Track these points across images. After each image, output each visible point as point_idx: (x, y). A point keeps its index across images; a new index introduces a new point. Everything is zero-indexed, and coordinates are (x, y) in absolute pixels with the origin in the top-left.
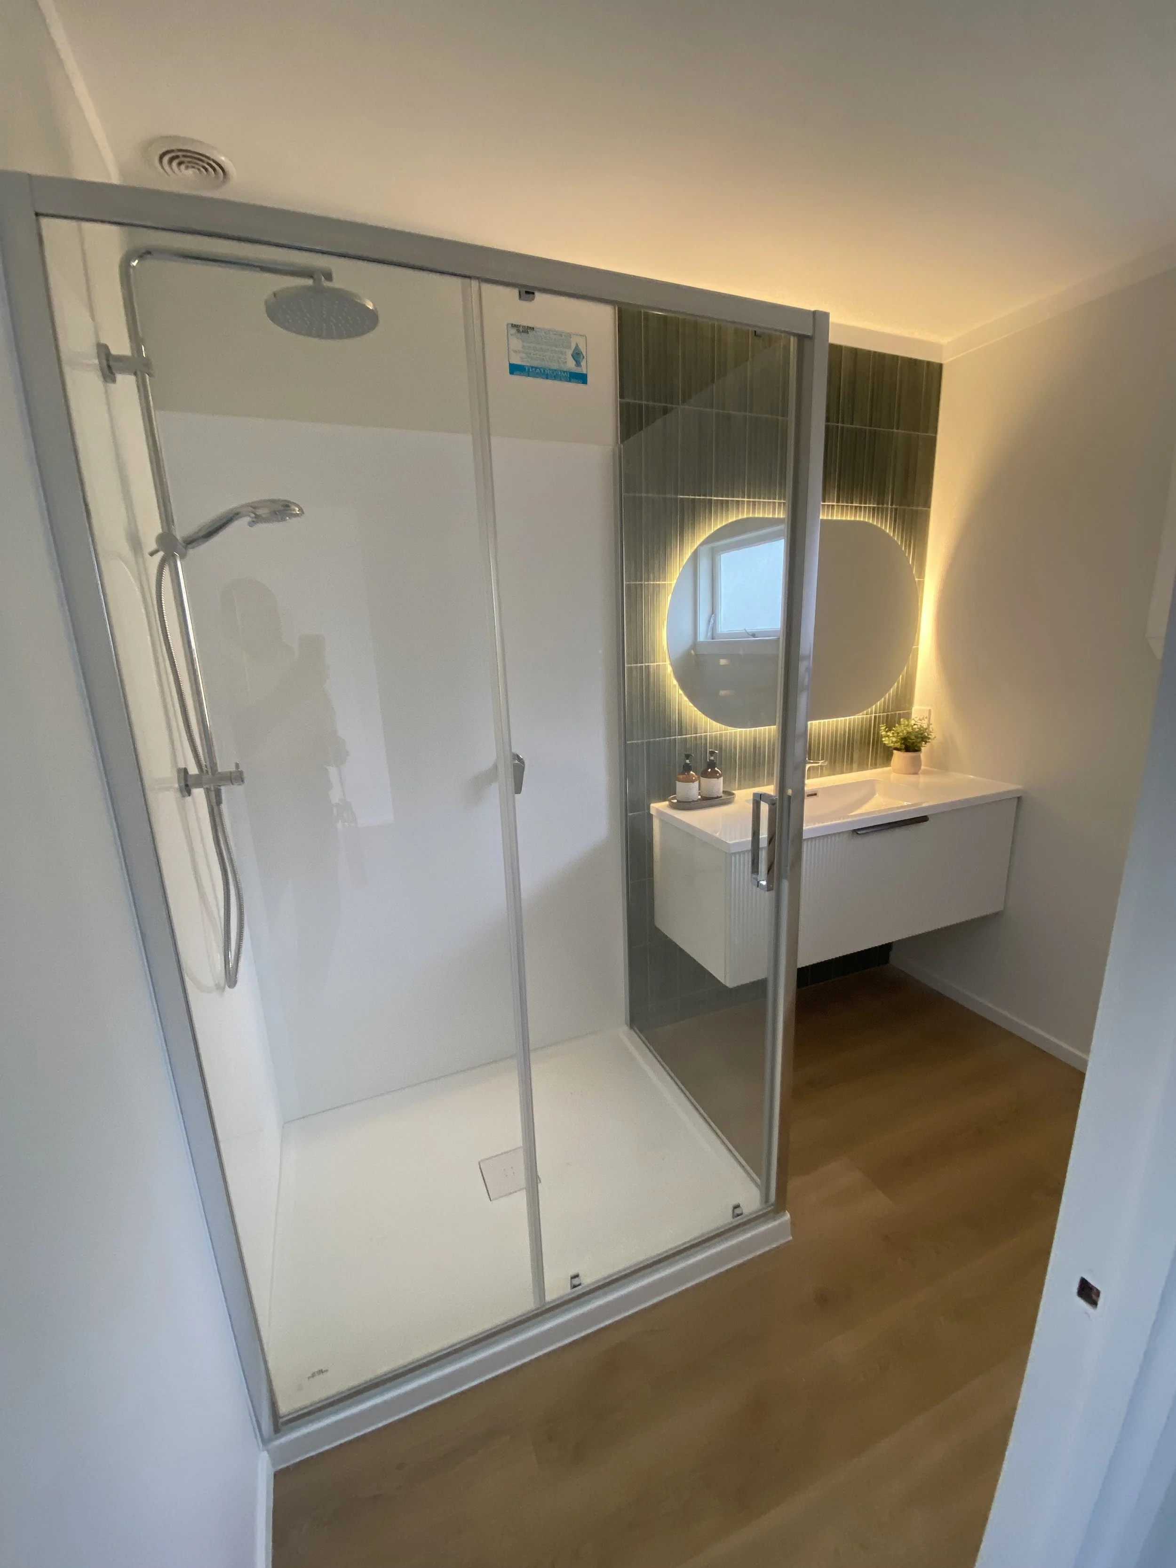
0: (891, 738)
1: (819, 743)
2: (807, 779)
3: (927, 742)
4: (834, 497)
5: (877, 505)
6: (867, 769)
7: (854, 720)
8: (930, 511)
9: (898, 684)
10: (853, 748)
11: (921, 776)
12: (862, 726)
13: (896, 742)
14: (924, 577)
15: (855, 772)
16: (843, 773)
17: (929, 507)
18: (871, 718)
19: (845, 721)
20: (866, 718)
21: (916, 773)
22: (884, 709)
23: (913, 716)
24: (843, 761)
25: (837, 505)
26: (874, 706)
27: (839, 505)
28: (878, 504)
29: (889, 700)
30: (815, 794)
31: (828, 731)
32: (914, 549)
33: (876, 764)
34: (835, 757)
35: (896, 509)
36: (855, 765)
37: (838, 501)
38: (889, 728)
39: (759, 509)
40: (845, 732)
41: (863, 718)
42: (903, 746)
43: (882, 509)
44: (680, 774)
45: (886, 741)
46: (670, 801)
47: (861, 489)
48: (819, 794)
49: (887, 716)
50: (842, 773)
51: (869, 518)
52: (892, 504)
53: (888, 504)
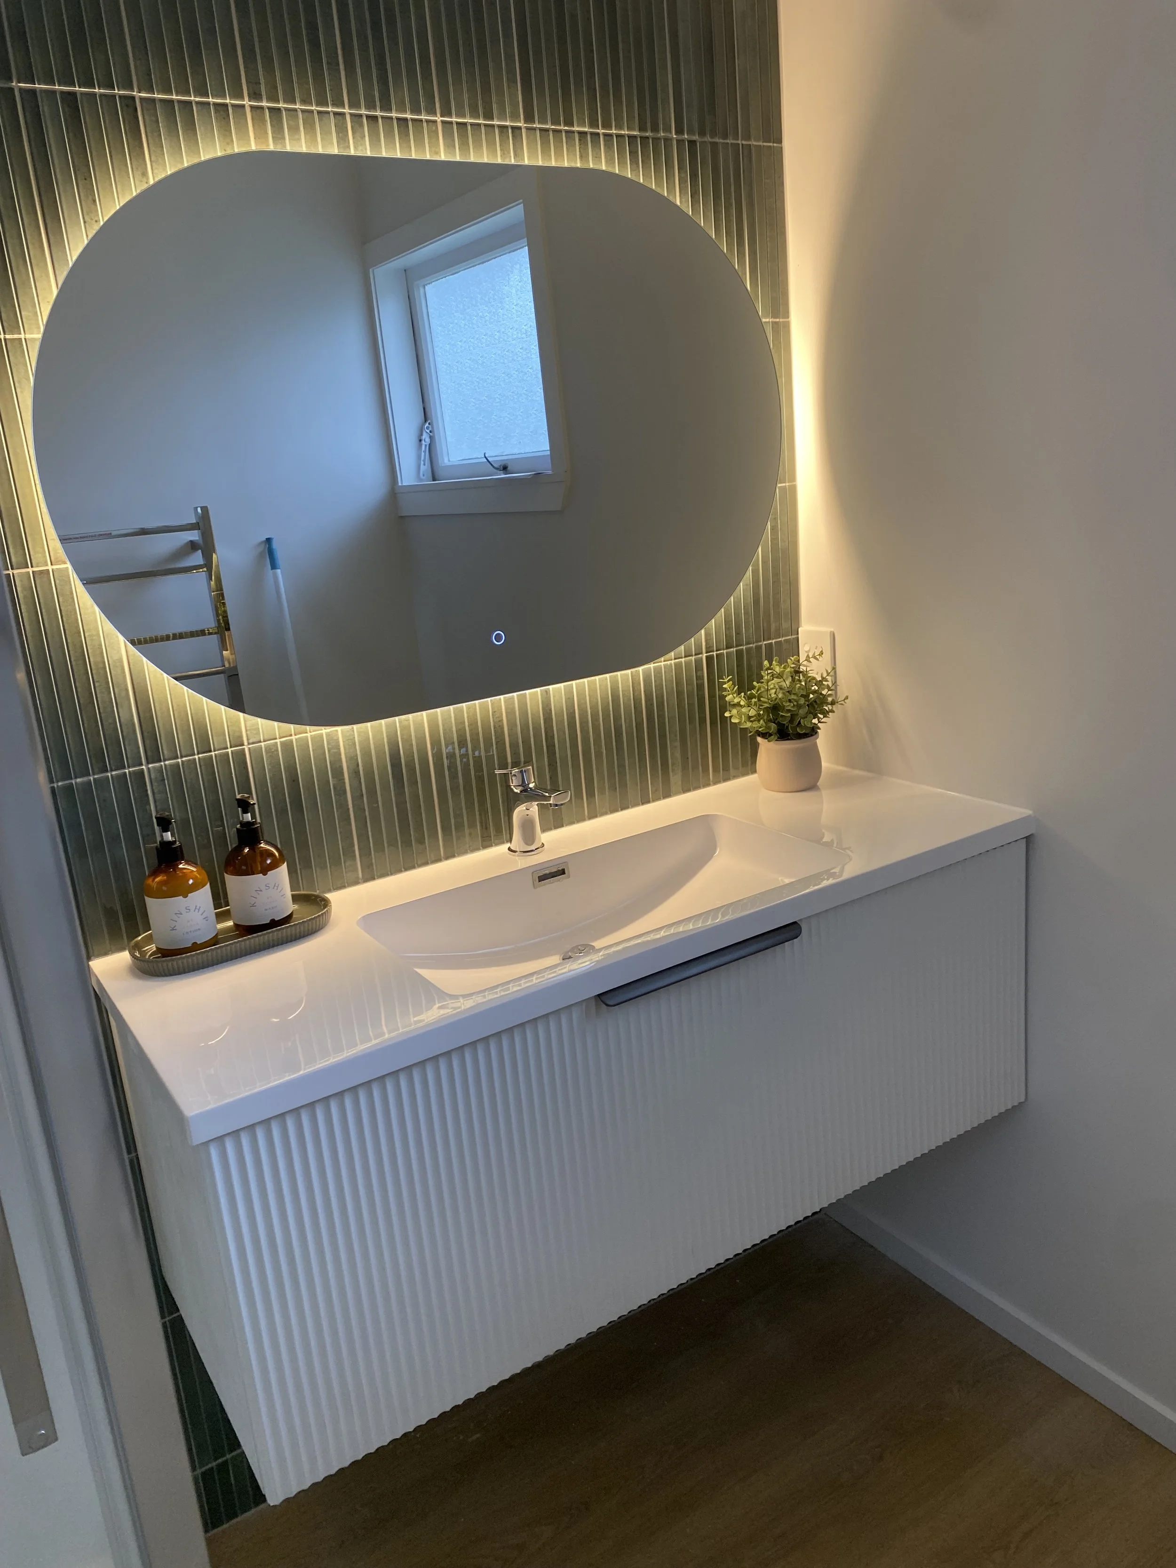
0: (744, 710)
1: (573, 738)
2: (544, 830)
3: (828, 712)
4: (515, 105)
5: (640, 130)
6: (707, 785)
7: (658, 671)
8: (780, 150)
9: (755, 572)
10: (663, 736)
11: (825, 793)
12: (679, 683)
13: (759, 717)
14: (787, 314)
15: (677, 793)
16: (648, 802)
17: (780, 140)
18: (698, 663)
19: (635, 679)
20: (688, 664)
21: (812, 787)
22: (728, 637)
23: (804, 649)
24: (643, 773)
25: (528, 129)
26: (703, 631)
27: (535, 129)
28: (642, 128)
29: (737, 615)
30: (563, 872)
31: (594, 708)
32: (753, 253)
33: (726, 768)
34: (621, 766)
35: (692, 143)
36: (676, 778)
37: (529, 118)
38: (743, 686)
39: (294, 129)
40: (637, 701)
41: (678, 666)
42: (773, 727)
43: (656, 140)
44: (155, 873)
45: (734, 716)
46: (138, 947)
47: (592, 90)
48: (571, 869)
49: (739, 653)
50: (645, 801)
51: (622, 162)
52: (679, 131)
53: (667, 129)
